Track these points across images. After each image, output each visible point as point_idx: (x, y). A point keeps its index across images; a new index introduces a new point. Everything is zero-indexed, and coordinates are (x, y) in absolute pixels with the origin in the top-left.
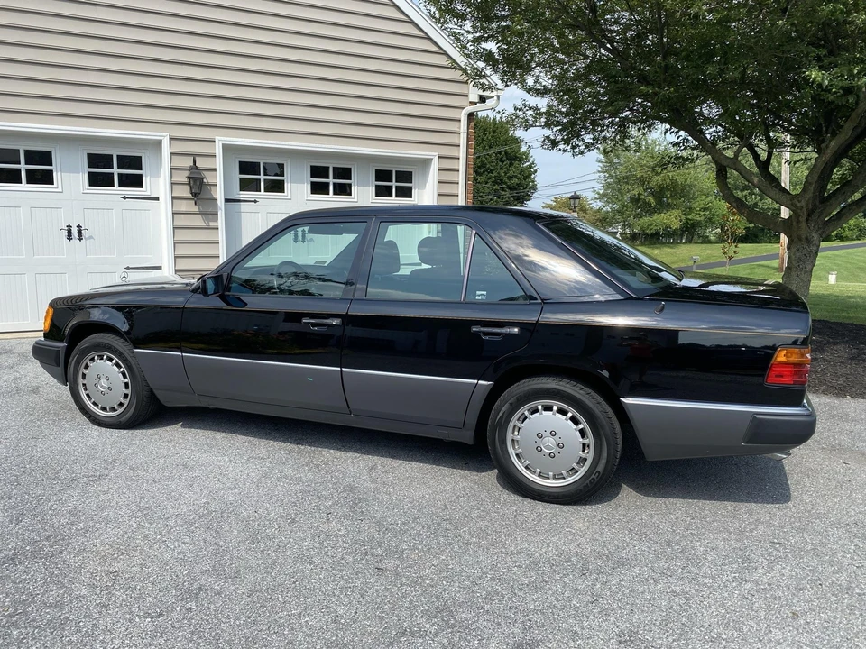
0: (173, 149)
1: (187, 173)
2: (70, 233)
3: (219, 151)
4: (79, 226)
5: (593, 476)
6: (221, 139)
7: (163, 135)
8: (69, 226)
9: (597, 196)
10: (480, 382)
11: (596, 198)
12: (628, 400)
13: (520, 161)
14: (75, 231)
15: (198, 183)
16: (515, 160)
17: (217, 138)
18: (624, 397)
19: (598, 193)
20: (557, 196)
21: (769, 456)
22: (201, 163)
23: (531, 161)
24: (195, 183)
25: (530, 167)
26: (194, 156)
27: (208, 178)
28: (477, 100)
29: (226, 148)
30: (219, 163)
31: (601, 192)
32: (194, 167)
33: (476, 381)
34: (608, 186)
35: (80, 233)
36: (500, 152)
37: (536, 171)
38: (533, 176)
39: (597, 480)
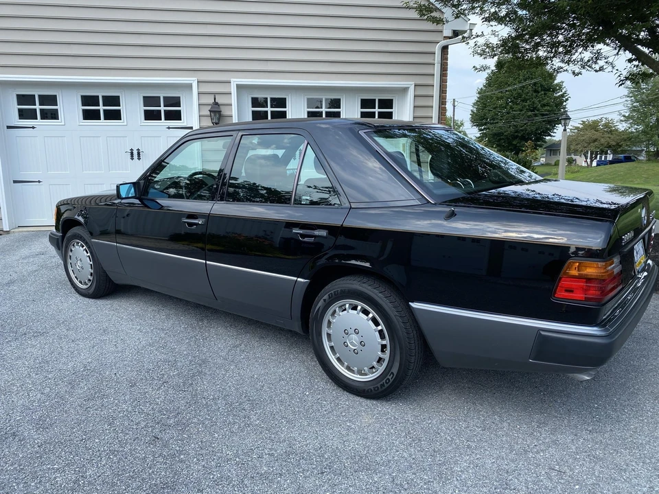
0: (201, 90)
1: (209, 107)
2: (132, 154)
3: (234, 90)
4: (138, 150)
5: (388, 377)
6: (236, 80)
7: (192, 80)
8: (132, 150)
9: (622, 118)
10: (299, 279)
11: (621, 121)
12: (415, 305)
13: (554, 91)
14: (135, 153)
15: (217, 116)
16: (549, 90)
17: (232, 80)
18: (413, 302)
19: (624, 116)
20: (585, 120)
21: (571, 375)
22: (220, 100)
23: (563, 91)
24: (215, 115)
25: (562, 96)
26: (215, 94)
27: (225, 111)
28: (450, 34)
29: (239, 87)
30: (234, 99)
31: (627, 115)
32: (216, 104)
33: (295, 278)
34: (634, 109)
35: (139, 154)
36: (535, 84)
37: (567, 100)
38: (564, 104)
39: (391, 381)
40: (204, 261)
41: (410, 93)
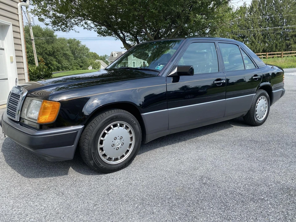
41: (11, 29)
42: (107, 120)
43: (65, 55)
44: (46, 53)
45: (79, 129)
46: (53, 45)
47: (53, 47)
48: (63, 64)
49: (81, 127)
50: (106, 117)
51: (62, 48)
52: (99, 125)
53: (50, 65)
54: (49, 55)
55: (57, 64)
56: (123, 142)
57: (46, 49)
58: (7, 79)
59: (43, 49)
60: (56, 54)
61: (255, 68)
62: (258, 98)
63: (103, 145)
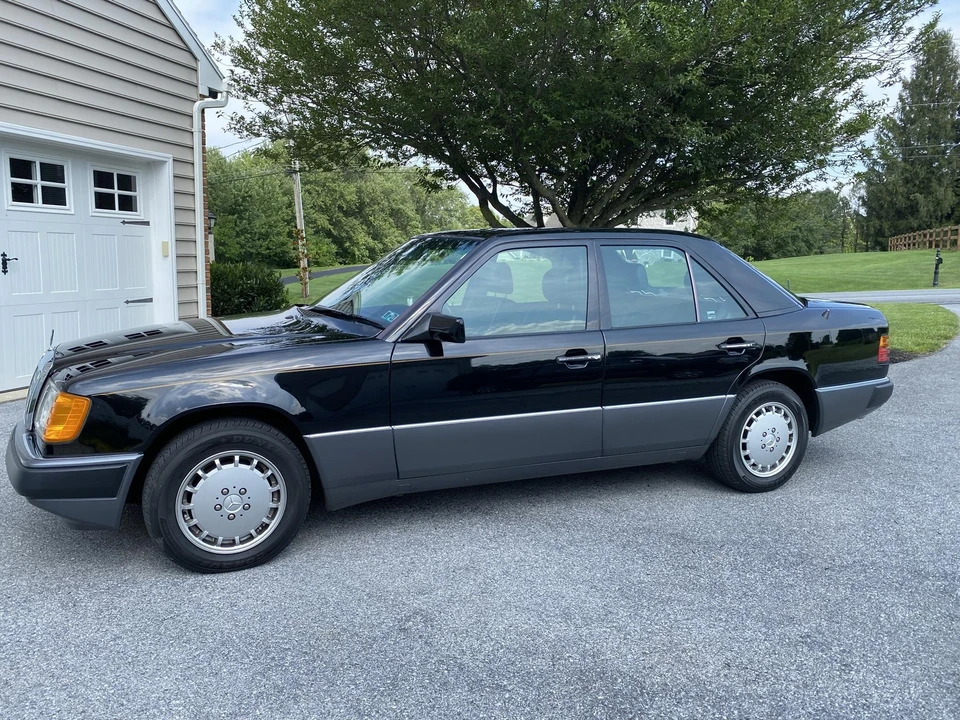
10: (728, 396)
28: (206, 93)
33: (724, 396)
40: (600, 408)
41: (168, 171)
42: (200, 445)
43: (395, 213)
44: (340, 208)
45: (129, 462)
46: (360, 183)
47: (359, 191)
48: (386, 240)
49: (134, 457)
50: (199, 439)
51: (387, 193)
52: (181, 457)
53: (348, 244)
54: (347, 214)
55: (370, 240)
56: (246, 501)
57: (342, 196)
58: (151, 300)
59: (332, 195)
60: (367, 210)
61: (744, 316)
62: (749, 409)
63: (191, 505)
